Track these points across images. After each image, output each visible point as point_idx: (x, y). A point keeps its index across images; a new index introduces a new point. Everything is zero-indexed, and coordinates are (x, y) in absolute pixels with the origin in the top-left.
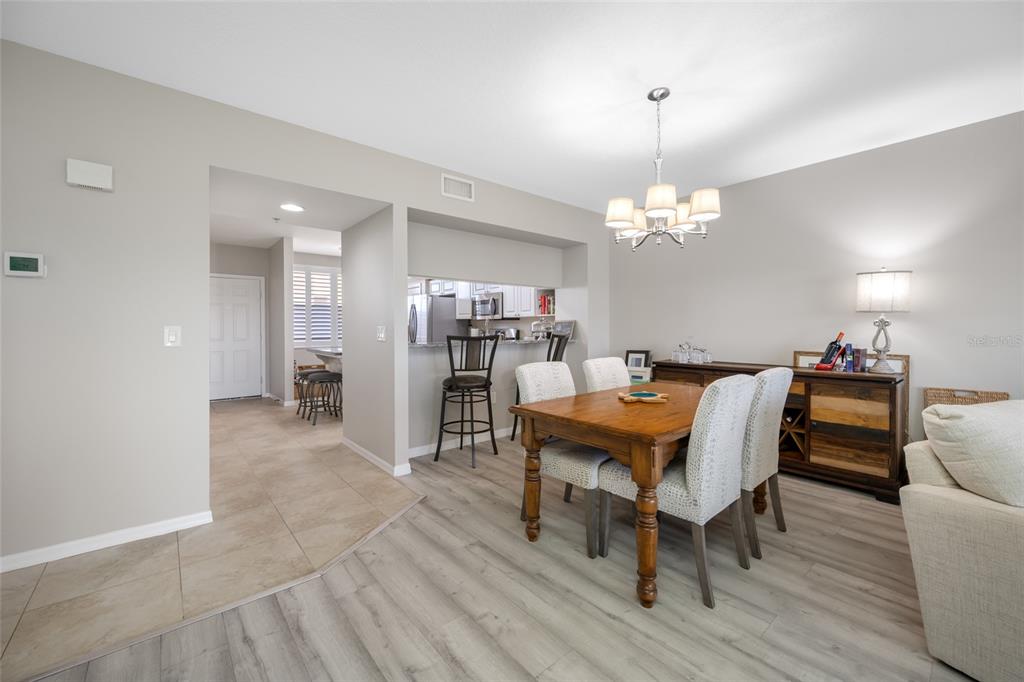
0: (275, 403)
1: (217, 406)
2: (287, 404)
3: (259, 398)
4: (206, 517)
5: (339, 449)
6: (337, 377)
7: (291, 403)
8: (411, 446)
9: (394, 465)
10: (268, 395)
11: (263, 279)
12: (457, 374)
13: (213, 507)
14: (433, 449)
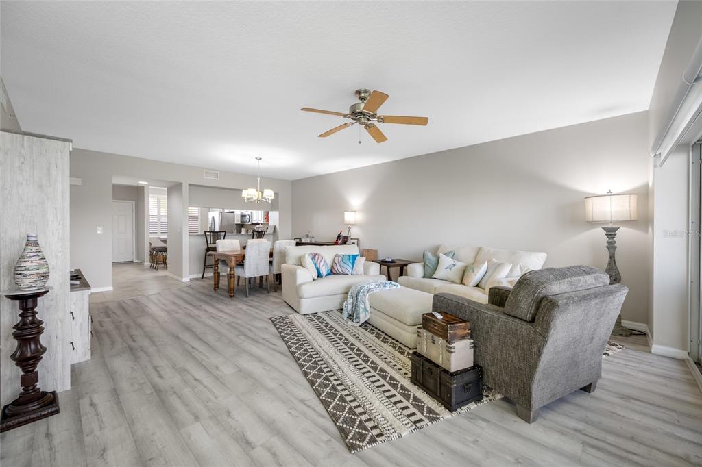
0: (141, 264)
1: (116, 264)
2: (145, 264)
3: (131, 262)
4: (110, 289)
5: (166, 276)
6: (165, 250)
7: (147, 263)
8: (190, 274)
9: (182, 277)
10: (137, 261)
11: (134, 202)
12: (210, 246)
13: (113, 286)
14: (200, 275)
